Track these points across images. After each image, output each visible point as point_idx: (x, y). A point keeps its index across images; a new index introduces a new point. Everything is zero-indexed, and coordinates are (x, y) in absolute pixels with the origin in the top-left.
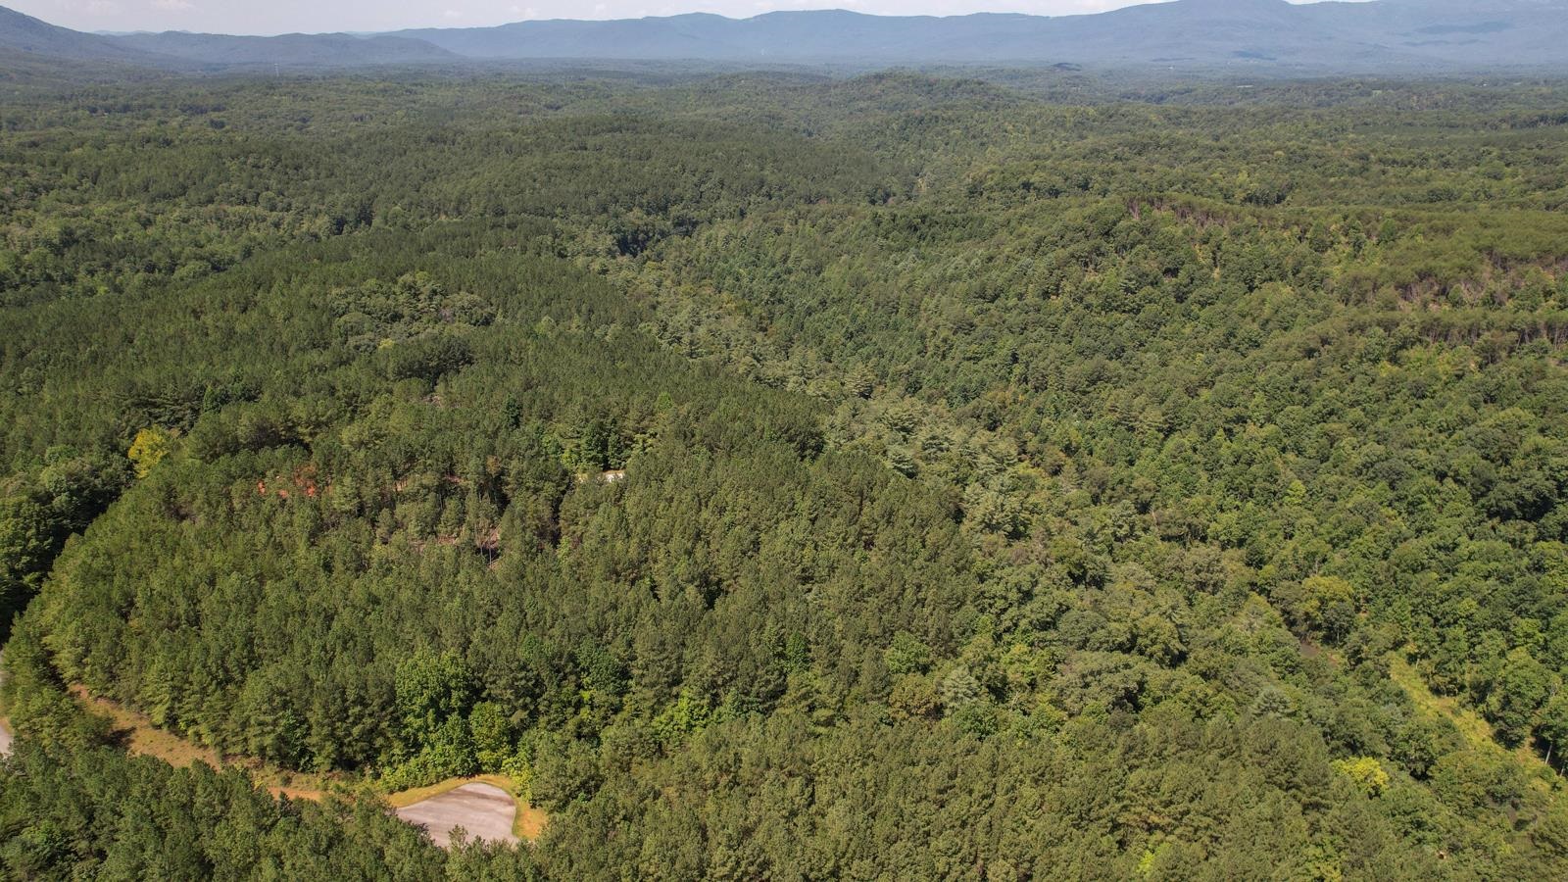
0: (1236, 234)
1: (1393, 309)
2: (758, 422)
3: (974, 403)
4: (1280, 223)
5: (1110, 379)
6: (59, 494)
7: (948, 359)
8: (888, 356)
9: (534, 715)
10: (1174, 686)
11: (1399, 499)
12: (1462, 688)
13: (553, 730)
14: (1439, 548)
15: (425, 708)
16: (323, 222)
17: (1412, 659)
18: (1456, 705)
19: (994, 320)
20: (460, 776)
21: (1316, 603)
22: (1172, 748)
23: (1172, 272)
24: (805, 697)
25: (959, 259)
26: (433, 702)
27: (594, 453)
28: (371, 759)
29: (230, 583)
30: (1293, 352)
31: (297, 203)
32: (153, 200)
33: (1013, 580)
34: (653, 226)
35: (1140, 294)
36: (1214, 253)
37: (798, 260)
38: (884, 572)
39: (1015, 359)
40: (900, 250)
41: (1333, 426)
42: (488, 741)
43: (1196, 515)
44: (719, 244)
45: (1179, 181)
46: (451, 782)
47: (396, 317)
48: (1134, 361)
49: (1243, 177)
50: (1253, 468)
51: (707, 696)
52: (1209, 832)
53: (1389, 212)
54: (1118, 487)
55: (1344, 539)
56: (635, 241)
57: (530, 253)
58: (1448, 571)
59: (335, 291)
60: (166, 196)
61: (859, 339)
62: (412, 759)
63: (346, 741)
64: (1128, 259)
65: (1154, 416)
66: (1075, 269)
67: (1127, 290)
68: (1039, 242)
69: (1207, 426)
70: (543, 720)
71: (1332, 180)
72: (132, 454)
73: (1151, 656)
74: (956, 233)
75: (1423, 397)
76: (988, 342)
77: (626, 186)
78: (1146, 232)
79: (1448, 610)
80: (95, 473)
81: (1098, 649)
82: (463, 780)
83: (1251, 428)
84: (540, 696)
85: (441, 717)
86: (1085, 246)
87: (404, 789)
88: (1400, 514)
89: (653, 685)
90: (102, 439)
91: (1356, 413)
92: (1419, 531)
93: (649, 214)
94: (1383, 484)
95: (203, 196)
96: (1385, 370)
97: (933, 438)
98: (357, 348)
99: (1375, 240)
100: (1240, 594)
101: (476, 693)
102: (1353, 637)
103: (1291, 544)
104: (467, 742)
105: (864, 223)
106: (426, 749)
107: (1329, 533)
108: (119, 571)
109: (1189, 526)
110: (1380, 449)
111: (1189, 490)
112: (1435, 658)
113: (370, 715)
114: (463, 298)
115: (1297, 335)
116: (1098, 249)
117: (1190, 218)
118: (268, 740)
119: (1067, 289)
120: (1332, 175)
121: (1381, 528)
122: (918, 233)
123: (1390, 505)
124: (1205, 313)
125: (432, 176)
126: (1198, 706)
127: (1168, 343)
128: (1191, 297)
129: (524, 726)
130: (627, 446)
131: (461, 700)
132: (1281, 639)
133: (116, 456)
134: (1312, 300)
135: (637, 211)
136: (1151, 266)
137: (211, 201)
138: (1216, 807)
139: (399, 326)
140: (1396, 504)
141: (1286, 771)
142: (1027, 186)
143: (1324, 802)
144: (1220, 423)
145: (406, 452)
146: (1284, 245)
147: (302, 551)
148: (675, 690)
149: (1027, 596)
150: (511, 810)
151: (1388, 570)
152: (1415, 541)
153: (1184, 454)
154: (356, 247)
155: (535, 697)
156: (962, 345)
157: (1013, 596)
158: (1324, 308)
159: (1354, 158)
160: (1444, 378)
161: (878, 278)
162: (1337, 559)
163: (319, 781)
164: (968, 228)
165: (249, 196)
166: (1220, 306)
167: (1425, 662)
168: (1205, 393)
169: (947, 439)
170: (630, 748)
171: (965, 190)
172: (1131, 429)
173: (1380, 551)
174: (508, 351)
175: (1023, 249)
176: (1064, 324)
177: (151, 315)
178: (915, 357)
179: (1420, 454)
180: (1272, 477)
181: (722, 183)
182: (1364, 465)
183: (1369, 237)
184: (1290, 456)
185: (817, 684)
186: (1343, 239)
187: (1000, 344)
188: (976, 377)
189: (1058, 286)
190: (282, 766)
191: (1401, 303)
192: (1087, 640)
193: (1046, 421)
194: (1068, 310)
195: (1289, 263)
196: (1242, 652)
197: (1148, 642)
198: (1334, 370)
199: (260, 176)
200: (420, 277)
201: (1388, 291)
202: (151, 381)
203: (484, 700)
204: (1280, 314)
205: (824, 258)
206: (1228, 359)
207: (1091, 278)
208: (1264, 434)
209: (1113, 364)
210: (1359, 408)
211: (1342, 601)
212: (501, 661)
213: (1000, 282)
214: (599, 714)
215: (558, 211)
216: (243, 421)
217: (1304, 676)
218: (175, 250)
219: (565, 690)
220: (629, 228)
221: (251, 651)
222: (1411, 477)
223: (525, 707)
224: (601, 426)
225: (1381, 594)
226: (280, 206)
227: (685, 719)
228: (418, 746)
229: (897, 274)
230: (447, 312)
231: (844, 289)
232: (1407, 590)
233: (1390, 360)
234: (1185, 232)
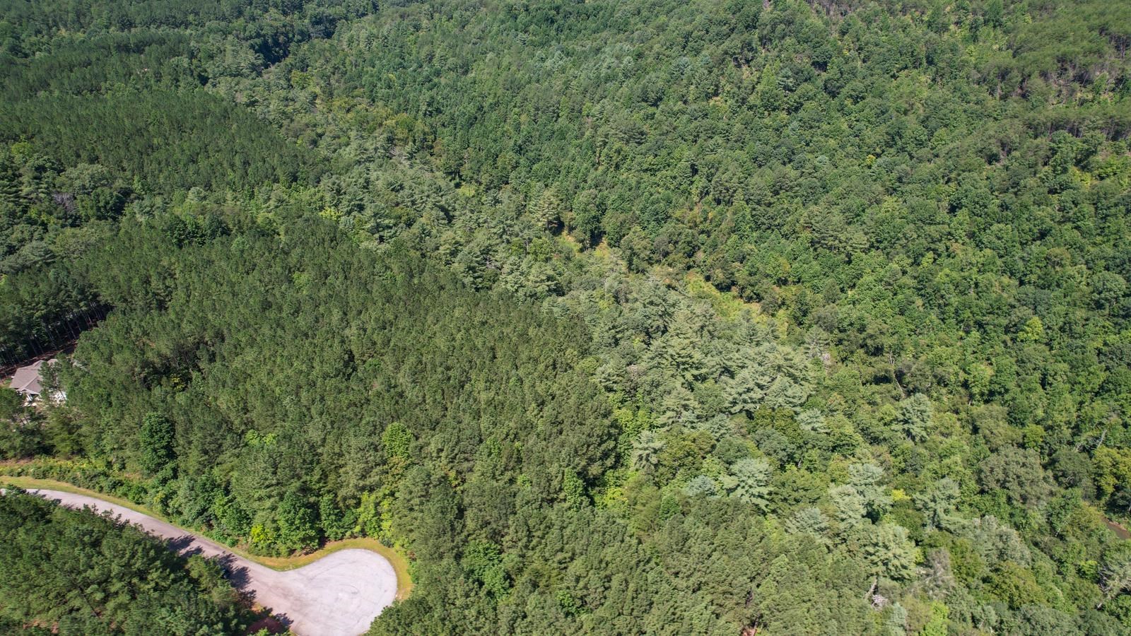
0: (867, 22)
5: (790, 187)
19: (664, 127)
23: (822, 66)
25: (609, 57)
30: (975, 157)
34: (292, 26)
35: (799, 92)
36: (855, 44)
37: (444, 59)
39: (695, 171)
40: (542, 44)
44: (362, 46)
48: (807, 165)
54: (850, 327)
56: (276, 43)
57: (166, 80)
65: (858, 237)
66: (732, 68)
67: (786, 88)
68: (687, 37)
69: (912, 246)
76: (664, 152)
78: (789, 24)
86: (734, 43)
91: (1072, 234)
93: (285, 13)
105: (500, 16)
111: (919, 326)
114: (84, 172)
116: (748, 44)
119: (729, 90)
122: (555, 25)
128: (844, 91)
135: (273, 12)
136: (803, 61)
146: (913, 30)
156: (636, 156)
166: (872, 100)
176: (735, 130)
186: (952, 18)
187: (676, 154)
188: (661, 194)
189: (717, 86)
194: (735, 114)
195: (922, 51)
200: (17, 151)
205: (469, 56)
207: (747, 75)
213: (660, 84)
215: (191, 18)
220: (267, 31)
229: (548, 74)
231: (500, 92)
234: (827, 23)
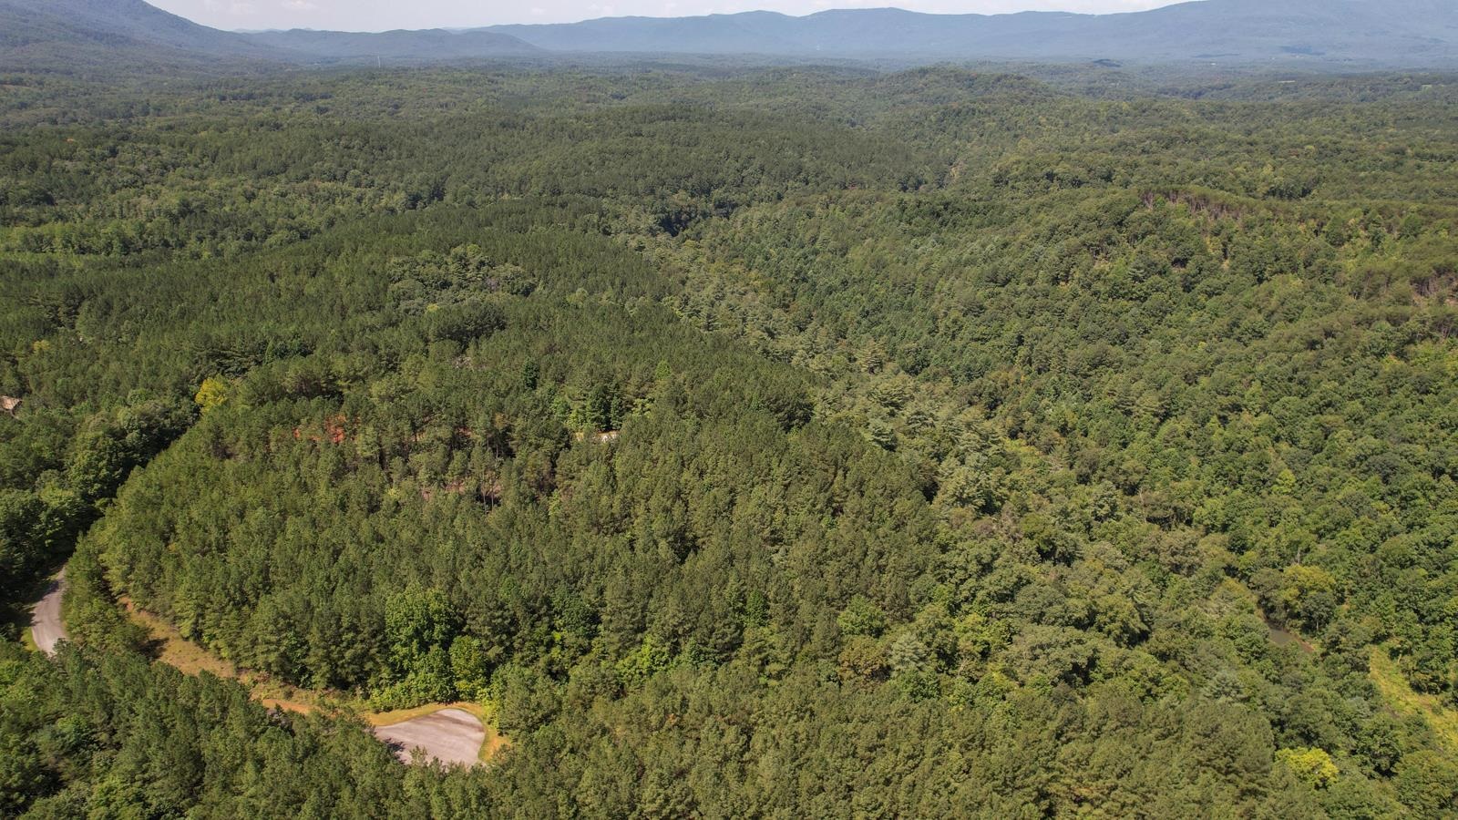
0: (1249, 227)
1: (1406, 304)
2: (747, 392)
3: (977, 382)
4: (1297, 217)
5: (1112, 363)
6: (131, 431)
7: (957, 340)
8: (900, 335)
9: (509, 651)
10: (1125, 664)
11: (1392, 493)
12: (1445, 687)
13: (526, 666)
14: (1431, 545)
15: (411, 638)
16: (400, 197)
17: (1394, 653)
18: (1437, 703)
19: (1003, 303)
20: (440, 702)
21: (1295, 592)
22: (1111, 724)
23: (1182, 262)
24: (759, 650)
25: (976, 245)
26: (418, 633)
27: (597, 415)
28: (362, 680)
29: (257, 516)
30: (1294, 343)
31: (379, 180)
32: (259, 177)
33: (974, 552)
34: (696, 207)
35: (1148, 282)
36: (1224, 244)
37: (825, 242)
38: (848, 537)
39: (1020, 341)
40: (922, 234)
41: (1329, 418)
42: (465, 671)
43: (1182, 499)
44: (754, 226)
45: (1201, 174)
46: (432, 707)
47: (446, 285)
48: (1137, 347)
49: (1267, 171)
50: (1244, 456)
51: (668, 644)
52: (1135, 809)
53: (1414, 207)
54: (1109, 468)
55: (1330, 531)
56: (679, 221)
57: (577, 230)
58: (1438, 568)
59: (394, 260)
60: (269, 173)
61: (873, 318)
62: (398, 684)
63: (340, 663)
64: (1138, 248)
65: (1151, 401)
66: (1085, 258)
67: (1135, 278)
68: (1053, 230)
69: (1201, 412)
70: (517, 656)
71: (1362, 174)
72: (199, 399)
73: (1109, 633)
74: (977, 220)
75: (1427, 392)
76: (995, 324)
77: (673, 170)
78: (1158, 223)
79: (1434, 607)
80: (166, 414)
81: (1053, 623)
82: (442, 706)
83: (1245, 416)
84: (515, 634)
85: (424, 647)
86: (1094, 235)
87: (389, 709)
88: (1392, 508)
89: (618, 630)
90: (175, 385)
91: (1356, 406)
92: (1411, 526)
93: (693, 196)
94: (1376, 477)
95: (300, 173)
96: (1391, 363)
97: (918, 413)
98: (407, 311)
99: (1396, 234)
100: (1214, 579)
101: (456, 627)
102: (1332, 628)
103: (1275, 531)
104: (446, 671)
105: (890, 208)
106: (411, 675)
107: (1316, 523)
108: (166, 500)
109: (1175, 509)
110: (1375, 443)
111: (1179, 473)
112: (1418, 655)
113: (362, 641)
114: (507, 269)
115: (1302, 327)
116: (1109, 238)
117: (1205, 211)
118: (273, 657)
119: (1076, 276)
120: (1363, 169)
121: (1371, 521)
122: (941, 219)
123: (1382, 499)
124: (1211, 303)
125: (500, 157)
126: (1149, 685)
127: (1173, 331)
128: (1198, 286)
129: (500, 660)
130: (628, 409)
131: (444, 634)
132: (1250, 625)
133: (185, 400)
134: (1321, 293)
135: (682, 194)
136: (1161, 256)
137: (306, 178)
138: (1143, 785)
139: (447, 293)
140: (1389, 498)
141: (1225, 755)
142: (1050, 176)
143: (1261, 789)
144: (1215, 410)
145: (424, 407)
146: (1299, 236)
147: (322, 492)
148: (639, 636)
149: (987, 568)
150: (480, 736)
151: (1374, 563)
152: (1405, 536)
153: (1176, 439)
154: (422, 221)
155: (510, 634)
156: (971, 326)
157: (973, 567)
158: (1333, 301)
159: (1389, 152)
160: (1452, 374)
161: (898, 261)
162: (1322, 549)
163: (316, 697)
164: (987, 214)
165: (339, 173)
166: (1226, 296)
167: (1407, 658)
168: (1203, 380)
169: (932, 415)
170: (593, 687)
171: (991, 180)
172: (1128, 413)
173: (1368, 545)
174: (538, 319)
175: (1037, 237)
176: (1071, 310)
177: (235, 277)
178: (926, 336)
179: (1419, 450)
180: (1262, 465)
181: (762, 169)
182: (1358, 458)
183: (1390, 230)
184: (1284, 446)
185: (772, 639)
186: (1362, 233)
187: (1007, 326)
188: (982, 357)
189: (1067, 273)
190: (285, 680)
191: (1416, 298)
192: (1042, 614)
193: (1046, 401)
194: (1075, 296)
195: (1301, 256)
196: (1208, 634)
197: (1107, 620)
198: (1335, 363)
199: (350, 156)
200: (471, 248)
201: (1403, 286)
202: (224, 335)
203: (464, 634)
204: (1286, 306)
205: (850, 241)
206: (1230, 348)
207: (1101, 265)
208: (1257, 423)
209: (1117, 350)
210: (1357, 402)
211: (1323, 591)
212: (481, 600)
213: (1012, 267)
214: (569, 654)
215: (609, 192)
216: (290, 373)
217: (1269, 663)
218: (270, 220)
219: (537, 630)
220: (672, 209)
221: (266, 578)
222: (1406, 472)
223: (501, 643)
224: (605, 390)
225: (1365, 587)
226: (364, 182)
227: (647, 664)
228: (404, 673)
229: (916, 257)
230: (493, 282)
231: (865, 270)
232: (1392, 584)
233: (1396, 355)
234: (1197, 224)
